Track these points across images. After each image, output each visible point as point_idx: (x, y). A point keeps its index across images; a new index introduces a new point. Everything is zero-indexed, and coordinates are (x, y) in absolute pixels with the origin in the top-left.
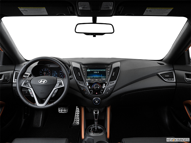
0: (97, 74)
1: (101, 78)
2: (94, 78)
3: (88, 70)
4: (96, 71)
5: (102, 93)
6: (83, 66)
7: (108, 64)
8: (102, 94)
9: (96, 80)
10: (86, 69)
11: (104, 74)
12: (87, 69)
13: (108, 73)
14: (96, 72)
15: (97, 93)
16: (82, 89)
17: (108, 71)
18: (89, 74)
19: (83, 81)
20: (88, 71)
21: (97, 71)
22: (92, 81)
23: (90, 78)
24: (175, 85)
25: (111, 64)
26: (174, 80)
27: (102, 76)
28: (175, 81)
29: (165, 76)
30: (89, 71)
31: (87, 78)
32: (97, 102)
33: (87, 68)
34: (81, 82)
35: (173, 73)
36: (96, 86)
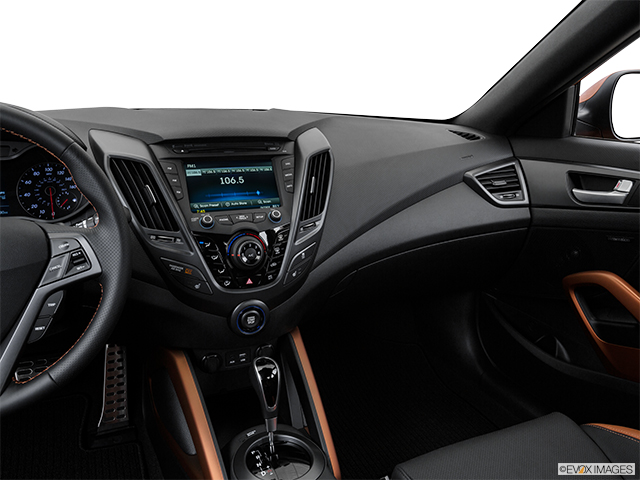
0: (236, 188)
1: (257, 206)
2: (225, 209)
3: (193, 172)
4: (230, 175)
5: (275, 277)
6: (160, 152)
7: (282, 140)
8: (272, 281)
9: (242, 217)
10: (179, 164)
11: (267, 186)
12: (185, 168)
13: (287, 181)
14: (232, 181)
15: (249, 282)
16: (173, 267)
17: (287, 169)
18: (198, 190)
19: (176, 227)
20: (190, 173)
21: (236, 175)
22: (224, 223)
23: (208, 210)
24: (529, 216)
25: (292, 138)
26: (524, 199)
27: (262, 196)
28: (526, 201)
29: (491, 185)
30: (198, 173)
31: (194, 211)
32: (251, 320)
33: (185, 162)
34: (164, 234)
35: (515, 172)
36: (247, 246)
